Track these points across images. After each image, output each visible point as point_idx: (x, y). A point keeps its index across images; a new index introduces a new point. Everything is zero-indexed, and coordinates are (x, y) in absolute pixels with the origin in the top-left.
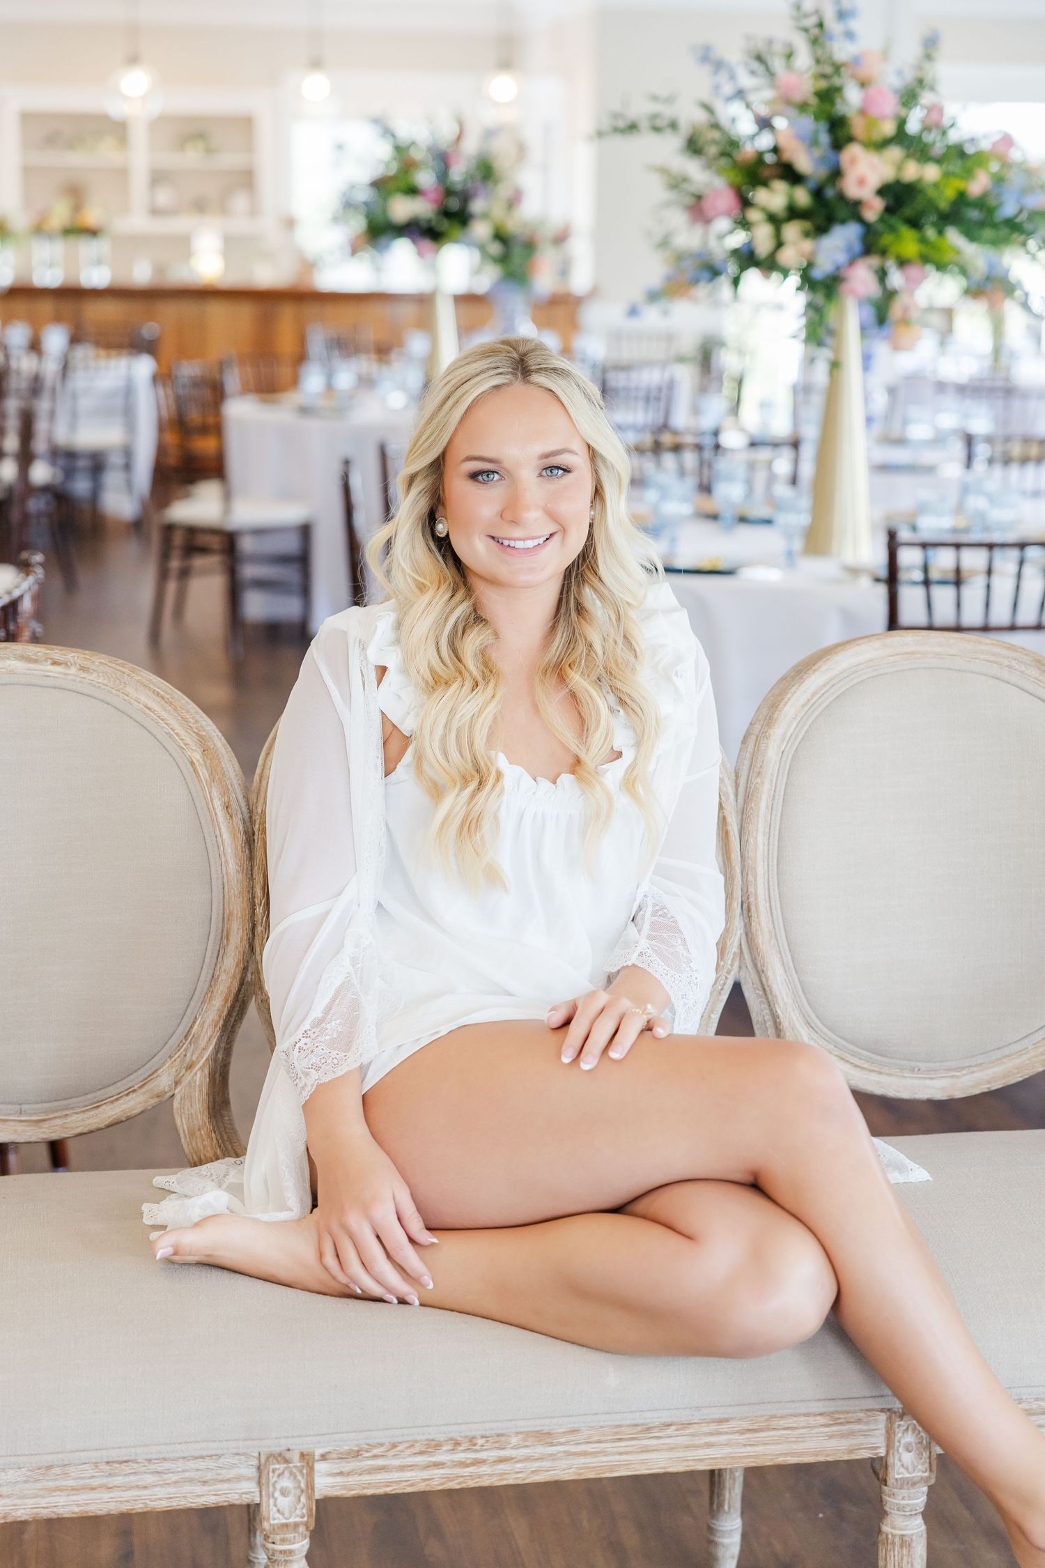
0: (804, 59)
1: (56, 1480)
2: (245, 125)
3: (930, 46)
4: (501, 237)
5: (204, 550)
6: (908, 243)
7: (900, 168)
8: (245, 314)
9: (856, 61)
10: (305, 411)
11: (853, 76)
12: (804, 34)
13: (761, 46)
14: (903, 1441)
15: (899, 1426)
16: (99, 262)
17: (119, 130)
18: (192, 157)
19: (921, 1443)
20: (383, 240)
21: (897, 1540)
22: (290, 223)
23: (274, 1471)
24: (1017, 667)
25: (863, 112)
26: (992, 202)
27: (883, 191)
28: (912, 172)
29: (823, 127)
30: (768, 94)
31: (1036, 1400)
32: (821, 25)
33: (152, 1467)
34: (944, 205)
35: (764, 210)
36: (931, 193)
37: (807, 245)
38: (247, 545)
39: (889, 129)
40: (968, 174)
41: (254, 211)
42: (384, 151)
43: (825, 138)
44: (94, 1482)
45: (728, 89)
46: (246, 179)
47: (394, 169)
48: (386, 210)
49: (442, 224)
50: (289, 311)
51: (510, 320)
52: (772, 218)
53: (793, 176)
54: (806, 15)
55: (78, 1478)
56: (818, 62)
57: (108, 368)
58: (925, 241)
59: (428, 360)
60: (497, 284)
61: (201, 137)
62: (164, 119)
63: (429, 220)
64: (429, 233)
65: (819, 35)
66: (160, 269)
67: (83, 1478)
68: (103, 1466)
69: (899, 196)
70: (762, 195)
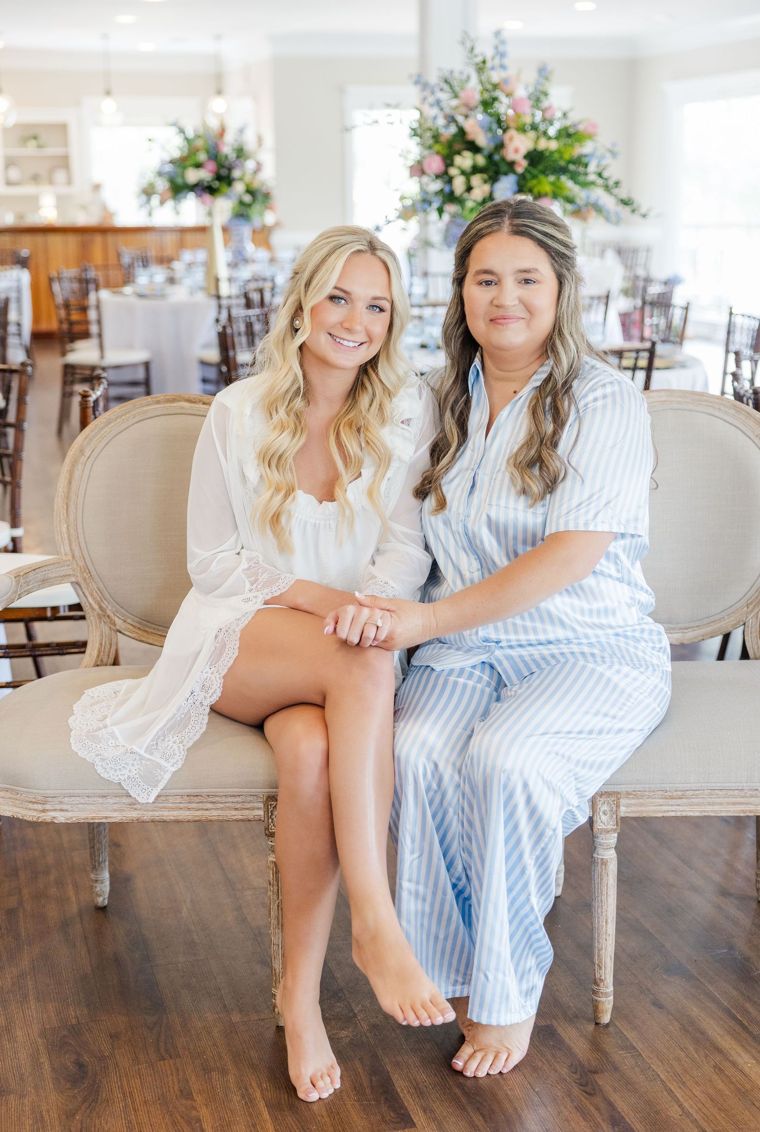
0: (474, 81)
1: (163, 803)
2: (63, 128)
3: (544, 73)
4: (250, 191)
6: (544, 184)
7: (536, 142)
8: (72, 241)
9: (506, 81)
11: (504, 90)
12: (473, 67)
13: (447, 74)
14: (602, 809)
15: (600, 800)
18: (31, 149)
19: (612, 810)
20: (181, 195)
21: (599, 861)
22: (97, 187)
23: (271, 805)
26: (585, 160)
27: (526, 157)
28: (543, 144)
29: (494, 120)
30: (454, 102)
31: (676, 791)
32: (484, 62)
33: (210, 800)
34: (562, 163)
35: (459, 168)
36: (556, 156)
37: (487, 188)
39: (527, 121)
40: (573, 145)
41: (69, 182)
42: (181, 141)
43: (495, 127)
44: (181, 806)
45: (431, 99)
46: (64, 162)
47: (186, 152)
48: (183, 177)
49: (216, 184)
50: (98, 239)
51: (241, 241)
52: (463, 173)
53: (474, 148)
54: (476, 56)
55: (174, 803)
56: (481, 82)
57: (5, 276)
58: (553, 184)
59: (209, 265)
60: (230, 221)
61: (35, 138)
62: (17, 126)
63: (208, 182)
64: (208, 190)
65: (481, 67)
66: (20, 217)
67: (176, 803)
68: (185, 797)
69: (535, 158)
70: (458, 160)
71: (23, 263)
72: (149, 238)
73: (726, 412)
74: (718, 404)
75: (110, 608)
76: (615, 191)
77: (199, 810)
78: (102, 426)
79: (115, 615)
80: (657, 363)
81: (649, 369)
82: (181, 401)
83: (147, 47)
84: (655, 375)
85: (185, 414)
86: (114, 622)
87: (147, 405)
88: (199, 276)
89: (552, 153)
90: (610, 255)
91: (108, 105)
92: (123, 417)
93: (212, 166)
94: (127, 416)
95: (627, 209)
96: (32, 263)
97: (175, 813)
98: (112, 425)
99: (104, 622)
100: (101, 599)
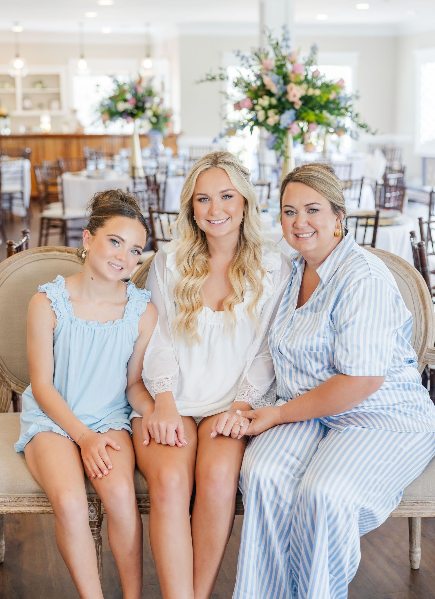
0: (272, 55)
2: (57, 77)
3: (314, 50)
4: (156, 115)
5: (55, 227)
6: (311, 116)
7: (307, 90)
8: (59, 143)
9: (290, 55)
10: (89, 177)
11: (289, 60)
12: (272, 46)
13: (257, 51)
16: (6, 127)
17: (12, 80)
18: (38, 89)
20: (115, 118)
22: (74, 112)
24: (385, 258)
25: (293, 72)
26: (337, 101)
27: (301, 99)
28: (311, 92)
29: (281, 77)
30: (260, 67)
32: (277, 44)
34: (323, 103)
35: (261, 105)
36: (318, 99)
37: (277, 117)
38: (70, 224)
39: (302, 78)
40: (330, 92)
41: (60, 108)
42: (114, 86)
43: (282, 81)
44: (33, 504)
45: (246, 65)
46: (57, 97)
47: (117, 93)
48: (116, 107)
49: (135, 112)
50: (74, 142)
51: (156, 144)
52: (264, 108)
53: (270, 94)
54: (272, 40)
55: (28, 502)
56: (276, 55)
57: (15, 164)
58: (316, 115)
59: (131, 158)
60: (150, 131)
61: (40, 82)
62: (28, 76)
63: (131, 110)
64: (131, 115)
65: (276, 47)
66: (29, 129)
67: (30, 502)
68: (36, 499)
69: (306, 100)
70: (260, 101)
71: (26, 156)
72: (105, 141)
73: (386, 260)
74: (382, 255)
75: (7, 377)
76: (356, 119)
77: (44, 506)
78: (6, 265)
79: (11, 381)
80: (380, 222)
81: (376, 226)
82: (54, 251)
83: (107, 30)
84: (380, 229)
85: (57, 259)
86: (10, 385)
87: (34, 253)
88: (126, 165)
89: (316, 97)
90: (378, 153)
91: (82, 64)
92: (19, 261)
93: (133, 101)
94: (21, 259)
95: (363, 130)
96: (33, 156)
97: (29, 508)
98: (12, 265)
99: (3, 385)
100: (2, 371)
